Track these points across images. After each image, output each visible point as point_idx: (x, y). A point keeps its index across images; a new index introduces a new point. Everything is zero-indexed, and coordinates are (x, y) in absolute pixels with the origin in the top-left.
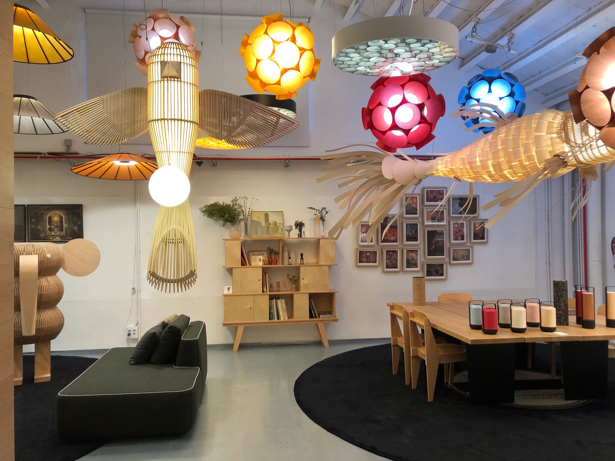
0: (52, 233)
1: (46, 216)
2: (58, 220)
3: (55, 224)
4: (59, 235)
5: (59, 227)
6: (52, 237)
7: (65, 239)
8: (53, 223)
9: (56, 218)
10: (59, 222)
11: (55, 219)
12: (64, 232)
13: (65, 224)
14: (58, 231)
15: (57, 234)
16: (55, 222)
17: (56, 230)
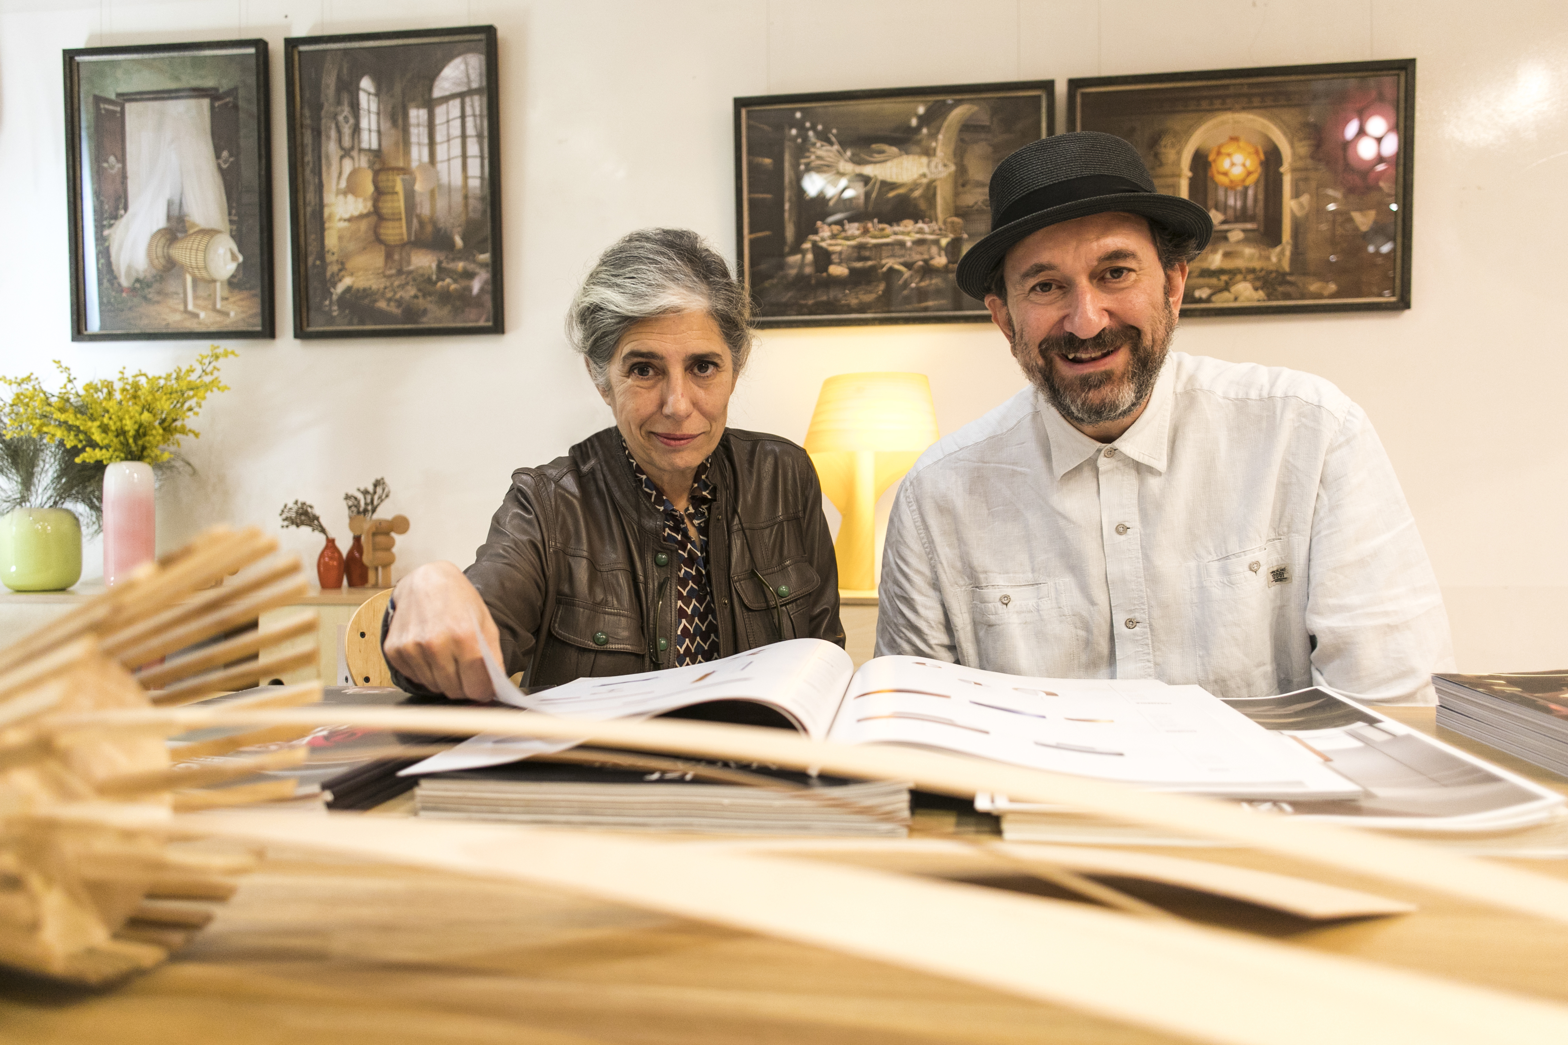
0: (1211, 257)
1: (1179, 153)
2: (1249, 173)
3: (1231, 202)
4: (1252, 271)
5: (1252, 219)
6: (1206, 281)
7: (1287, 296)
8: (1221, 193)
9: (1238, 158)
10: (1257, 183)
11: (1233, 164)
12: (1282, 253)
13: (1296, 195)
14: (1247, 241)
15: (1238, 263)
16: (1231, 187)
17: (1236, 235)
